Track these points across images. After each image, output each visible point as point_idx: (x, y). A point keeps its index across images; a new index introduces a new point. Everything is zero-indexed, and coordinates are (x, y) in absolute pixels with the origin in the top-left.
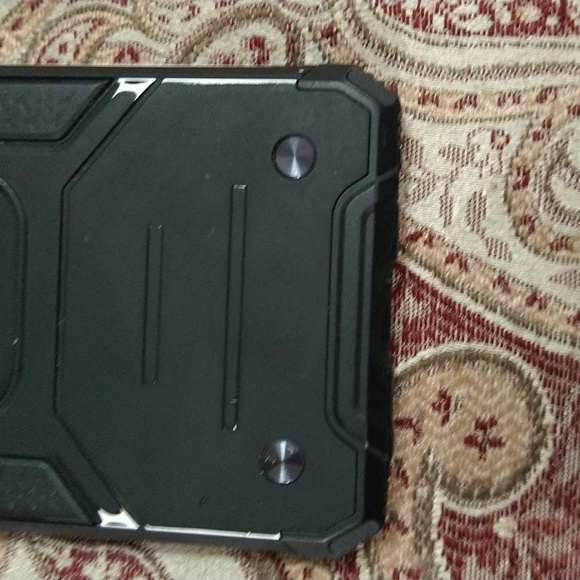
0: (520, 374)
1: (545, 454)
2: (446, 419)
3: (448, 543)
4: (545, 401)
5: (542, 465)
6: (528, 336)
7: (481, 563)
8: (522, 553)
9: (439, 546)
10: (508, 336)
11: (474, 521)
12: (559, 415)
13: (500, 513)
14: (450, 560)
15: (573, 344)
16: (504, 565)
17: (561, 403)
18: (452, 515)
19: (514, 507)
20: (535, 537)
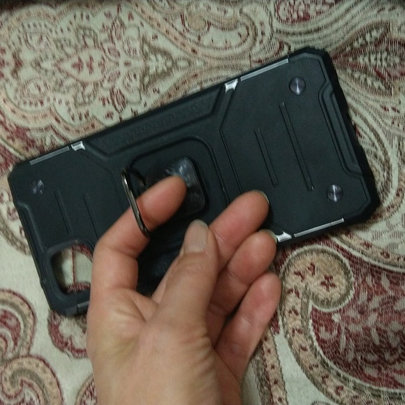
0: (342, 261)
1: (352, 293)
2: (314, 274)
3: (314, 321)
4: (351, 272)
5: (351, 296)
6: (345, 247)
7: (326, 330)
8: (343, 328)
9: (311, 321)
10: (338, 246)
11: (324, 314)
12: (357, 279)
13: (334, 312)
14: (314, 328)
15: (362, 254)
16: (335, 332)
17: (357, 274)
18: (316, 310)
19: (340, 310)
20: (348, 323)
